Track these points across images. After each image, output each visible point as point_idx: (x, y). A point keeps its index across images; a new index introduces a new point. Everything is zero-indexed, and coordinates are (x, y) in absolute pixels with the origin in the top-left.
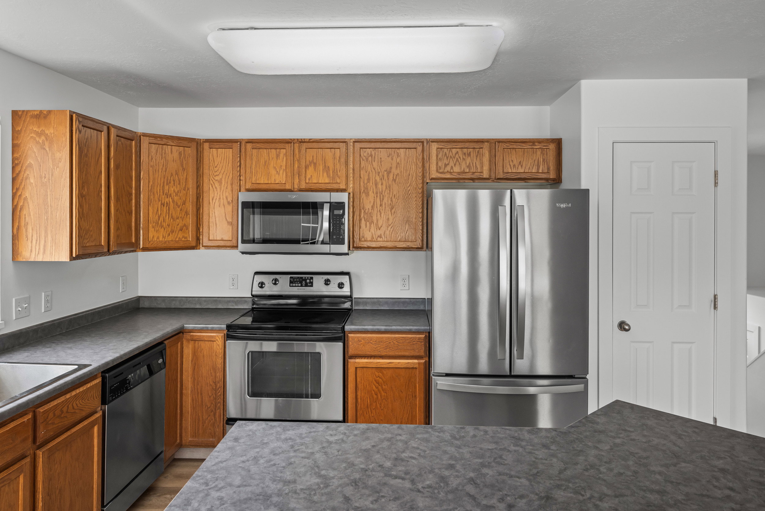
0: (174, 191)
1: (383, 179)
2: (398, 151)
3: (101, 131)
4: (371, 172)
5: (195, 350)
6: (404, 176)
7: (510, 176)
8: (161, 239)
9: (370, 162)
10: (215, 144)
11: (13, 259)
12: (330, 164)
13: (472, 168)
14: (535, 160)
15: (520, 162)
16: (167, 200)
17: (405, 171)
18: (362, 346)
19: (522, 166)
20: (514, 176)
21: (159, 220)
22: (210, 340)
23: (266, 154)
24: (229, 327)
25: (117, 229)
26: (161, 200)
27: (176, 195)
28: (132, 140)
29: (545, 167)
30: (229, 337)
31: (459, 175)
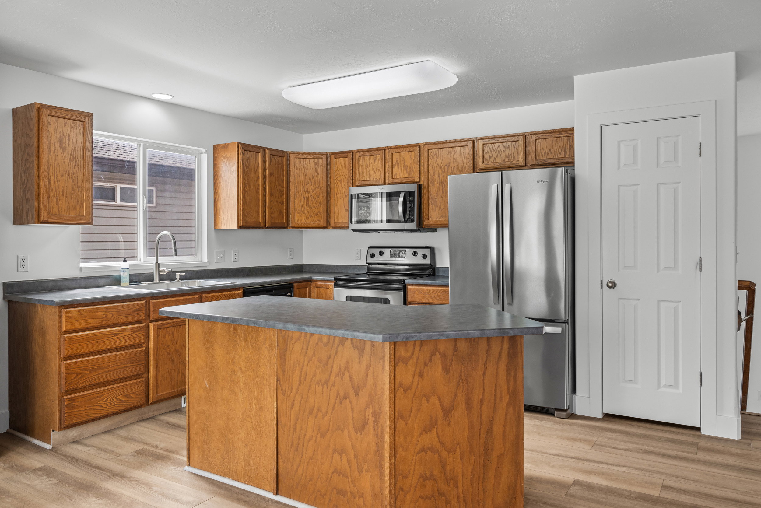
0: (312, 189)
1: (444, 172)
2: (455, 150)
3: (259, 153)
4: (436, 167)
5: (318, 293)
6: (459, 168)
7: (541, 162)
8: (303, 221)
9: (435, 159)
10: (338, 155)
11: (215, 228)
12: (408, 163)
13: (511, 158)
14: (562, 147)
15: (550, 150)
16: (307, 195)
17: (459, 164)
18: (416, 295)
19: (551, 153)
20: (545, 162)
21: (302, 208)
22: (326, 287)
23: (367, 160)
24: (336, 279)
25: (271, 213)
26: (303, 195)
27: (313, 191)
28: (283, 157)
29: (571, 152)
30: (336, 285)
31: (500, 164)
